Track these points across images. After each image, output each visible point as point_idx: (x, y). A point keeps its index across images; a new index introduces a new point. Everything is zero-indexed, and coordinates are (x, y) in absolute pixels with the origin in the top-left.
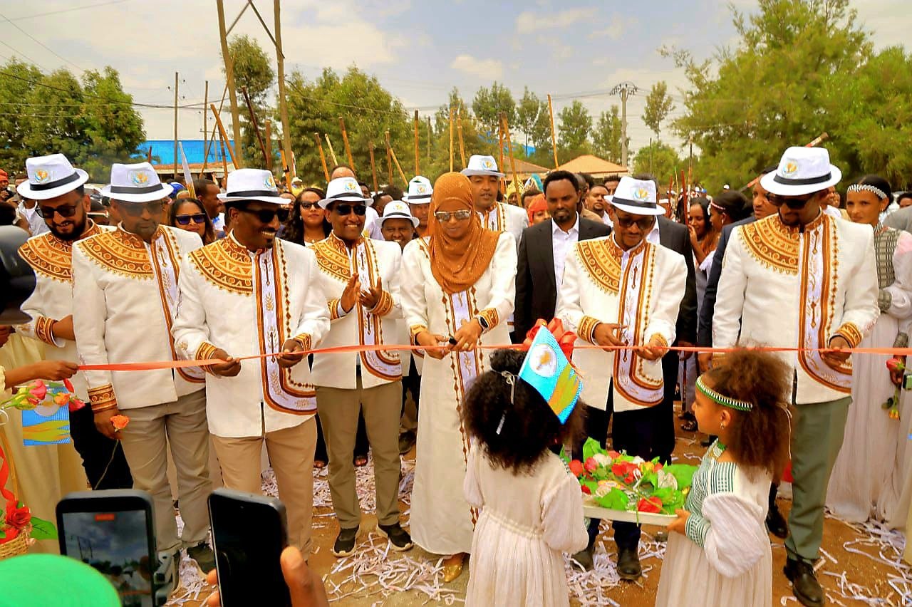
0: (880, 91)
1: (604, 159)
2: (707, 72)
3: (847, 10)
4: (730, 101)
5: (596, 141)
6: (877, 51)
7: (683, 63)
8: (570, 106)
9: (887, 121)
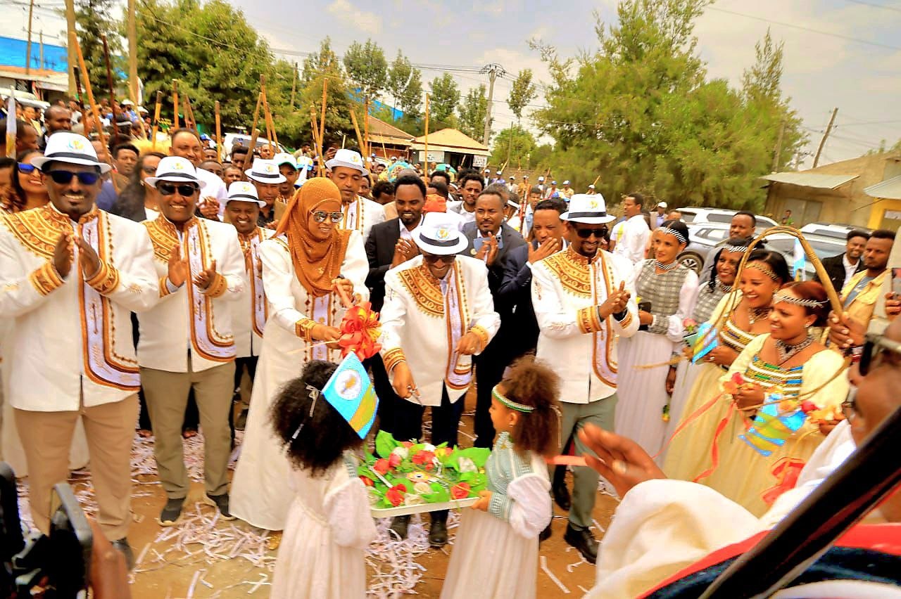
0: (705, 116)
1: (467, 135)
2: (568, 71)
3: (689, 38)
4: (584, 102)
5: (462, 116)
6: (708, 80)
7: (549, 58)
8: (441, 77)
9: (706, 144)
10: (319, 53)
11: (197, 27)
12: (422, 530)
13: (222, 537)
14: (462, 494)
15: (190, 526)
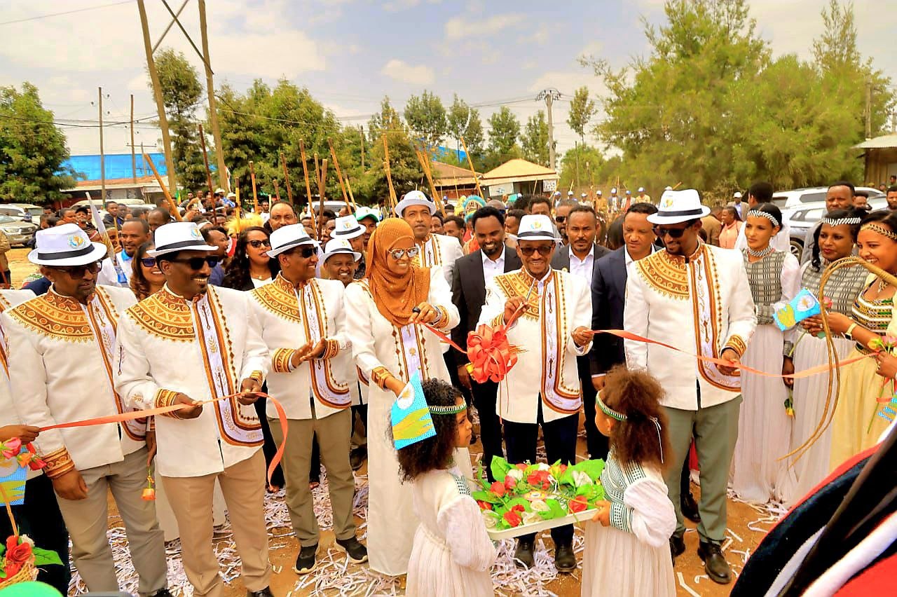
0: (779, 96)
1: (532, 162)
2: (624, 80)
3: (746, 21)
4: (646, 107)
5: (525, 145)
6: (774, 59)
7: (602, 72)
8: (498, 112)
9: (787, 124)
10: (381, 113)
11: (271, 113)
12: (547, 556)
13: (355, 580)
14: (582, 507)
15: (324, 572)
